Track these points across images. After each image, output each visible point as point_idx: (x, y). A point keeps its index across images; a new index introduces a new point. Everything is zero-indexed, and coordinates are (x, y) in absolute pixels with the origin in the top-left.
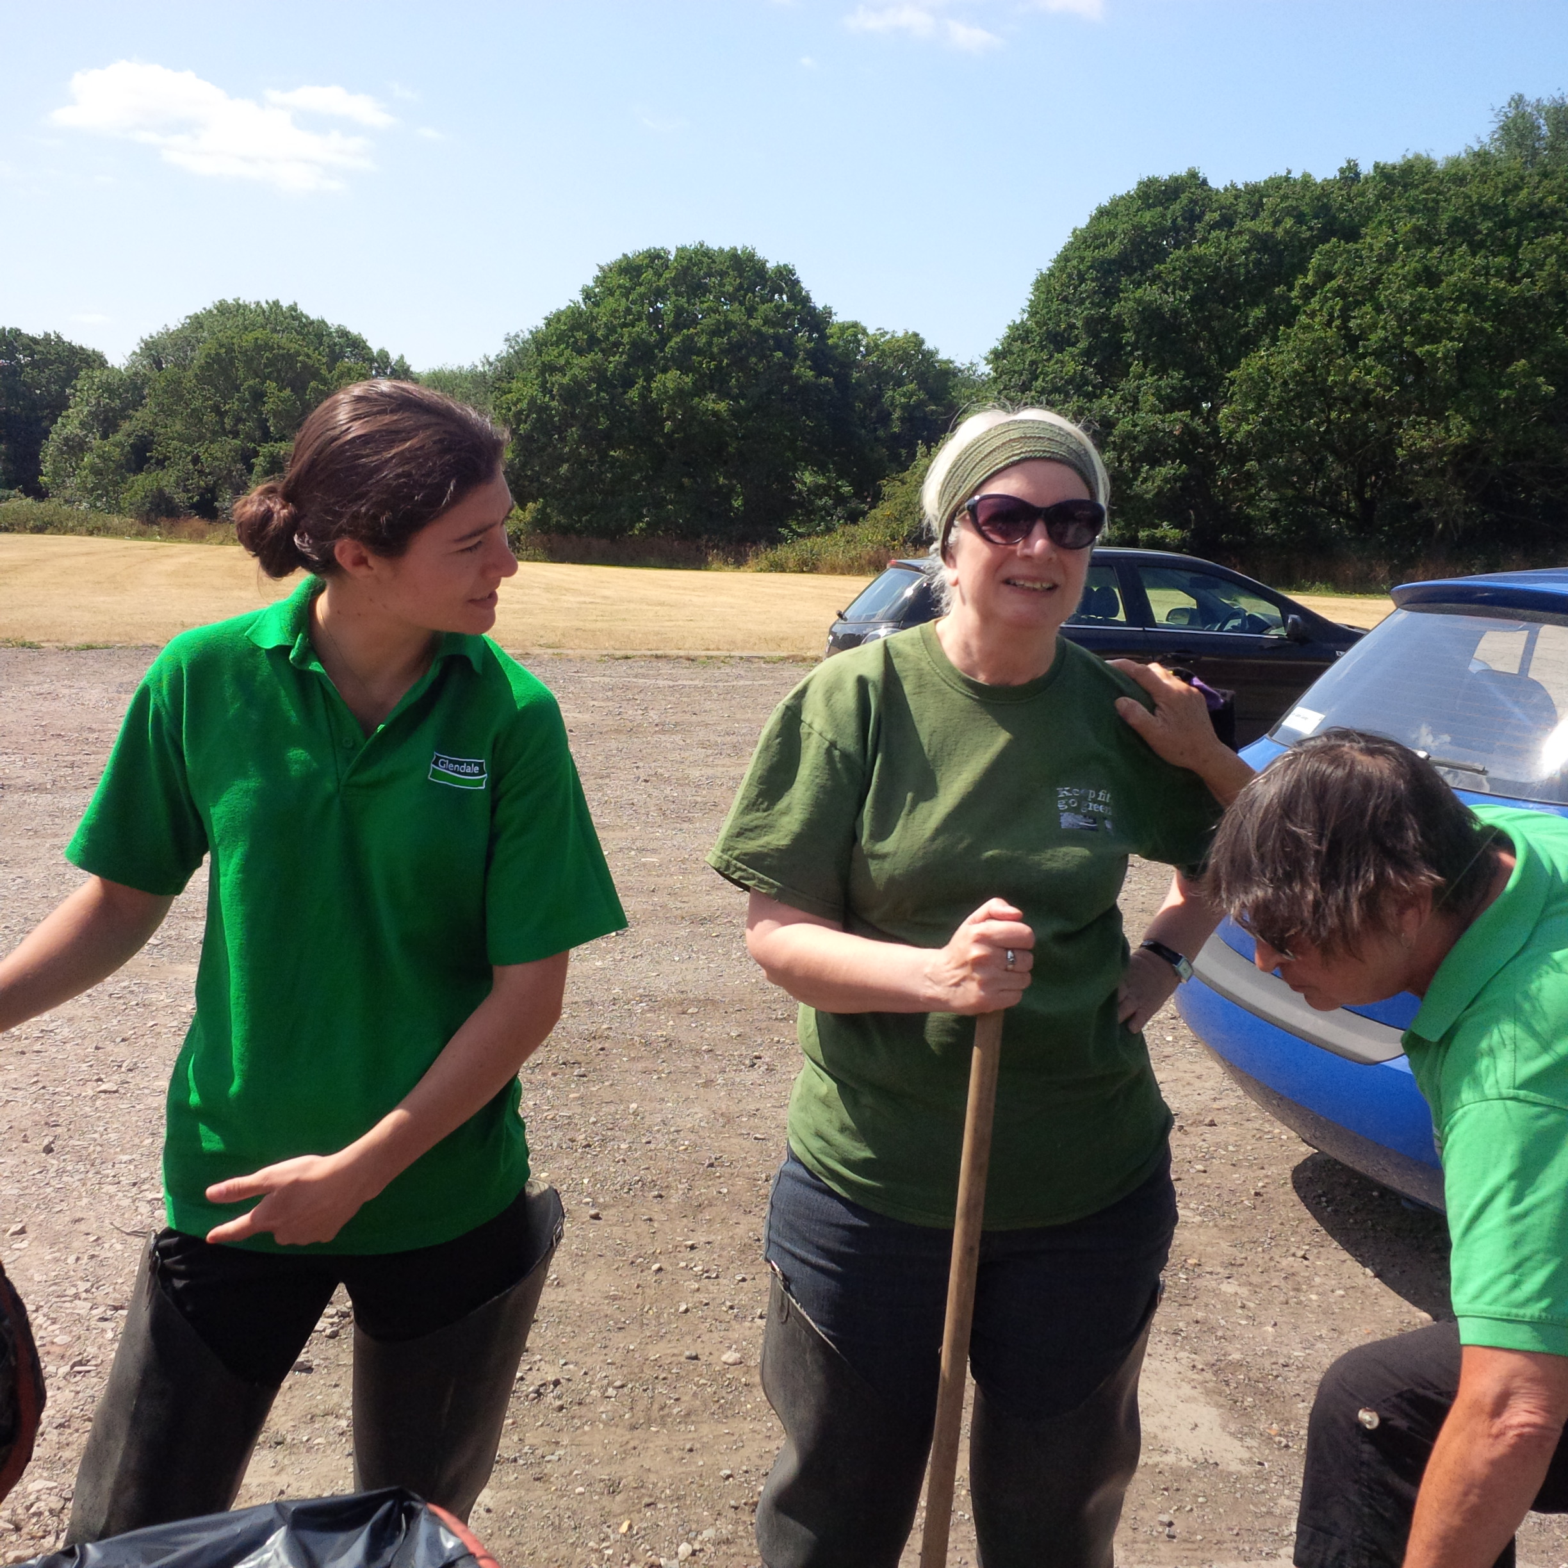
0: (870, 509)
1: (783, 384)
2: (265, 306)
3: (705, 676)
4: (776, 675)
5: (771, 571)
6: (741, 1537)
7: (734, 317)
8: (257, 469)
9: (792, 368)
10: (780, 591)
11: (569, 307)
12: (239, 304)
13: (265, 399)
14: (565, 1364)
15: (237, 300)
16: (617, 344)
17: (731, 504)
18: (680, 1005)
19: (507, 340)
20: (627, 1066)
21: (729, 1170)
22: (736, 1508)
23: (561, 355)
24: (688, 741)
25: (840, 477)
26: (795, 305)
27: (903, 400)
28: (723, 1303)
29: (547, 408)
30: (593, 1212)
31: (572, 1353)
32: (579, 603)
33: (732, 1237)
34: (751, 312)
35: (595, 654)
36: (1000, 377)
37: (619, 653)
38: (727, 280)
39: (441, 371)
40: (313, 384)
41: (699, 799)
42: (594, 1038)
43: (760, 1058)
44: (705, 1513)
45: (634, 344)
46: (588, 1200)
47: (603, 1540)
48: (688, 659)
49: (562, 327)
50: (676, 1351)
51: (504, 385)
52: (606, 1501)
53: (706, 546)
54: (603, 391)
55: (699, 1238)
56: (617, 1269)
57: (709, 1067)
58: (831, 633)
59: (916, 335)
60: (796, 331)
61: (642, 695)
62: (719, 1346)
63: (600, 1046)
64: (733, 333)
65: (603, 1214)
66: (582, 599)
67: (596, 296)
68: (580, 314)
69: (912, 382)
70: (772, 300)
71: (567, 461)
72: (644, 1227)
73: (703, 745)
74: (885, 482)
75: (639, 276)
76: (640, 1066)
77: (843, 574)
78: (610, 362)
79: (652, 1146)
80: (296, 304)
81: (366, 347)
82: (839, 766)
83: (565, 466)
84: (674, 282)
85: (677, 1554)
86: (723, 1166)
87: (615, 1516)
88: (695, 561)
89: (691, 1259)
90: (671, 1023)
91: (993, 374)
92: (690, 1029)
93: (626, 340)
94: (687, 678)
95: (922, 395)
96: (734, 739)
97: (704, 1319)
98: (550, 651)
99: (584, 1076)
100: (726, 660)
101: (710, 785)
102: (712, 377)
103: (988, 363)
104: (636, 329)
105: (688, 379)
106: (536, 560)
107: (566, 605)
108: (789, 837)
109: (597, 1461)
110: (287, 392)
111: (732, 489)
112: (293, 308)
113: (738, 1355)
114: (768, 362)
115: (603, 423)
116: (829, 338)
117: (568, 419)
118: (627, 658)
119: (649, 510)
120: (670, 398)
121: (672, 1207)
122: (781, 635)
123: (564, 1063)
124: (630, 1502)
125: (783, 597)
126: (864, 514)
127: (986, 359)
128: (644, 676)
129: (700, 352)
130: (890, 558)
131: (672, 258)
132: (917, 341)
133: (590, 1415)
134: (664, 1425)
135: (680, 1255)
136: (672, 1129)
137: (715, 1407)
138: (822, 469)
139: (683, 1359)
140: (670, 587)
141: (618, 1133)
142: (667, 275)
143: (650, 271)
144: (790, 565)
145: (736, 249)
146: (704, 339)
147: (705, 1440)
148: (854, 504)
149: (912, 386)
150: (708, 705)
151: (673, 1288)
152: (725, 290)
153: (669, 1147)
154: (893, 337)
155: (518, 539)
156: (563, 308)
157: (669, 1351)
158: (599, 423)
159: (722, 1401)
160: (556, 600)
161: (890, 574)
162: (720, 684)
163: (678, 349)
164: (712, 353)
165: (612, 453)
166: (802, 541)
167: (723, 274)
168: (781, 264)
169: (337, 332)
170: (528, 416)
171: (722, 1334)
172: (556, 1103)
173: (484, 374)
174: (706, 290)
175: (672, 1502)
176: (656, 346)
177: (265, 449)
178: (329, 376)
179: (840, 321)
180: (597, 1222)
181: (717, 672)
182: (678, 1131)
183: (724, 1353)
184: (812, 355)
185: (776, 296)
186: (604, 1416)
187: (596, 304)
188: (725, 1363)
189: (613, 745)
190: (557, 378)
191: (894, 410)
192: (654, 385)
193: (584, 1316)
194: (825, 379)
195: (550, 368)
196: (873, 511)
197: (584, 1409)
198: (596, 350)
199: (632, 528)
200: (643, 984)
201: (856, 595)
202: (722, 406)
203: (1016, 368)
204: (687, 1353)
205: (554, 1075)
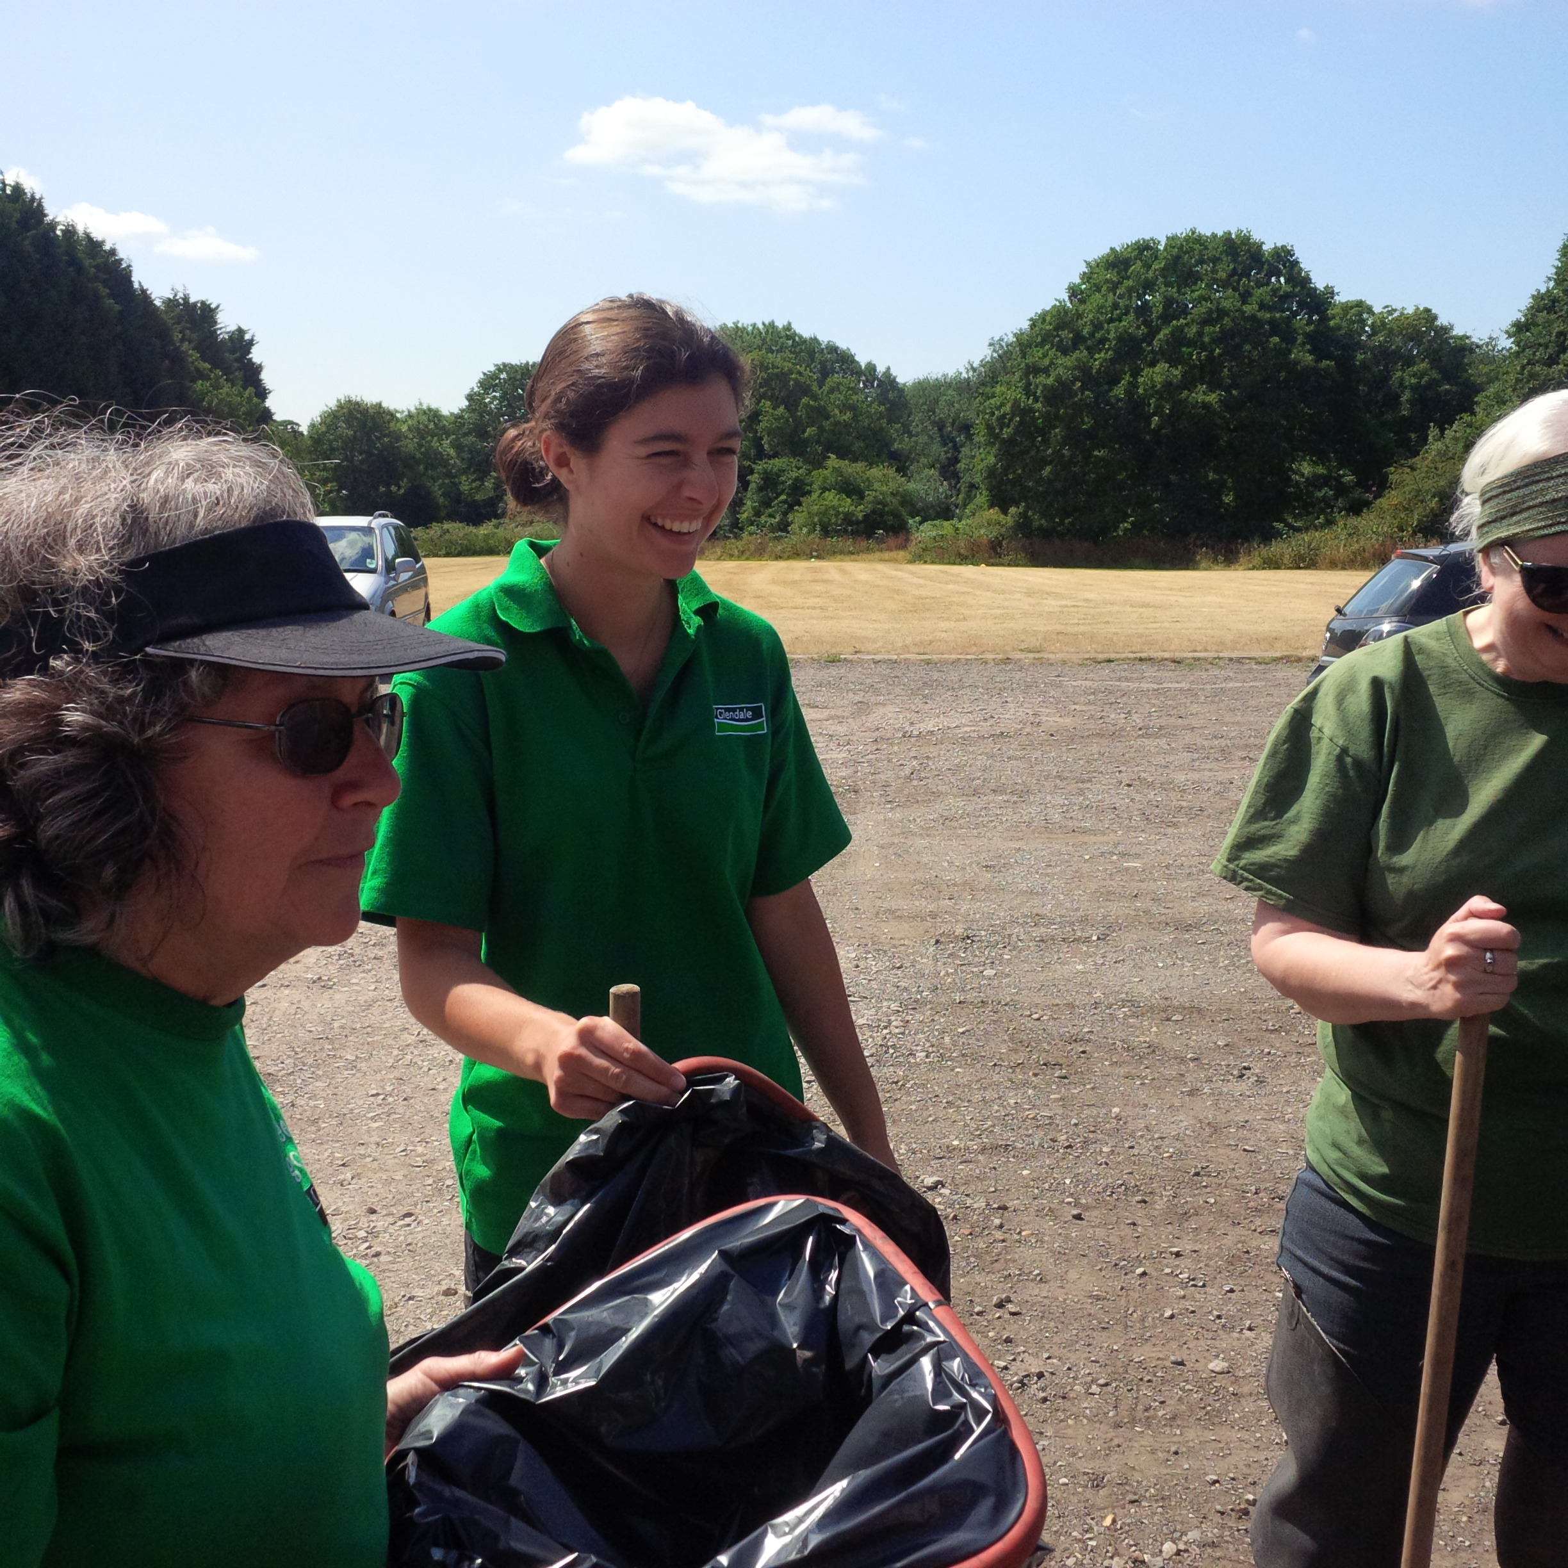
0: (1375, 498)
1: (1279, 372)
2: (761, 327)
3: (1192, 678)
4: (1269, 676)
5: (1264, 569)
6: (1227, 1542)
7: (1226, 304)
8: (752, 486)
9: (1290, 352)
10: (1274, 589)
11: (1054, 307)
12: (737, 327)
13: (760, 418)
14: (1049, 1358)
15: (735, 324)
16: (1103, 341)
17: (1221, 500)
18: (1164, 1012)
19: (990, 345)
20: (1109, 1069)
21: (1216, 1180)
22: (1222, 1513)
23: (1045, 356)
24: (1173, 745)
25: (1341, 466)
26: (1294, 287)
27: (1413, 381)
28: (1210, 1312)
29: (1031, 410)
30: (1075, 1212)
31: (1055, 1348)
32: (1061, 606)
33: (1219, 1247)
34: (1245, 297)
35: (1075, 658)
36: (1524, 350)
37: (1101, 657)
38: (1219, 267)
39: (926, 381)
40: (804, 400)
41: (1184, 804)
42: (1075, 1041)
43: (1249, 1069)
44: (1190, 1515)
45: (1120, 339)
46: (1070, 1200)
47: (1087, 1531)
48: (1174, 661)
49: (1048, 327)
50: (1161, 1356)
51: (988, 389)
52: (1089, 1493)
53: (1195, 545)
54: (1088, 390)
55: (1186, 1246)
56: (1100, 1270)
57: (1194, 1076)
58: (1329, 629)
59: (1428, 311)
60: (1295, 314)
61: (1124, 699)
62: (1206, 1354)
63: (1081, 1049)
64: (1226, 320)
65: (1085, 1215)
66: (1064, 603)
67: (1082, 292)
68: (1066, 312)
69: (1423, 360)
70: (1268, 283)
71: (1050, 463)
72: (1128, 1230)
73: (1188, 748)
74: (1392, 469)
75: (1126, 270)
76: (1123, 1071)
77: (1344, 568)
78: (1095, 360)
79: (1135, 1151)
80: (789, 324)
81: (853, 361)
82: (1351, 773)
83: (1048, 469)
84: (1164, 272)
85: (1161, 1551)
86: (1209, 1176)
87: (1099, 1509)
88: (1182, 560)
89: (1177, 1266)
90: (1154, 1029)
91: (1515, 348)
92: (1174, 1036)
93: (1112, 335)
94: (1173, 681)
95: (1435, 374)
96: (1223, 742)
97: (1190, 1326)
98: (1031, 655)
99: (1065, 1078)
100: (1214, 662)
101: (1196, 791)
102: (1202, 367)
103: (1510, 336)
104: (1124, 323)
105: (1177, 372)
106: (1017, 565)
107: (1047, 609)
108: (1297, 848)
109: (1080, 1455)
110: (781, 409)
111: (1222, 484)
112: (788, 328)
113: (1226, 1364)
114: (1263, 349)
115: (1087, 423)
116: (1330, 319)
117: (1051, 420)
118: (1109, 661)
119: (1133, 510)
120: (1157, 392)
121: (1156, 1213)
122: (1274, 635)
123: (1045, 1064)
124: (1114, 1497)
125: (1278, 594)
126: (1368, 504)
127: (1507, 332)
128: (1127, 679)
129: (1191, 343)
130: (1395, 548)
131: (1161, 248)
132: (1428, 316)
133: (1074, 1410)
134: (1149, 1427)
135: (1165, 1261)
136: (1156, 1136)
137: (1201, 1413)
138: (1321, 457)
139: (1168, 1364)
140: (1155, 588)
141: (1100, 1137)
142: (1156, 266)
143: (1139, 263)
144: (1285, 561)
145: (1230, 233)
146: (1194, 329)
147: (1191, 1444)
148: (1357, 493)
149: (1424, 365)
150: (1194, 708)
151: (1158, 1294)
152: (1218, 276)
153: (1153, 1154)
154: (1402, 314)
155: (1000, 544)
156: (1048, 308)
157: (1154, 1355)
158: (1083, 422)
159: (1209, 1408)
160: (1038, 604)
161: (1395, 566)
162: (1208, 687)
163: (1167, 342)
164: (1203, 343)
165: (1096, 453)
166: (1299, 536)
167: (1215, 260)
168: (1279, 245)
169: (827, 348)
170: (1011, 420)
171: (1209, 1342)
172: (1038, 1102)
173: (968, 380)
174: (1197, 278)
175: (1157, 1501)
176: (1143, 340)
177: (760, 467)
178: (819, 392)
179: (1343, 300)
180: (1078, 1222)
181: (1204, 675)
182: (1161, 1138)
183: (1211, 1361)
184: (1310, 338)
185: (1273, 279)
186: (1088, 1411)
187: (1082, 301)
188: (1213, 1371)
189: (1095, 749)
190: (1041, 379)
191: (1403, 392)
192: (1141, 380)
193: (1067, 1313)
194: (1325, 363)
195: (1034, 370)
196: (1378, 501)
197: (1068, 1404)
198: (1082, 348)
199: (1116, 528)
200: (1125, 989)
201: (1354, 592)
202: (1212, 398)
203: (1541, 341)
204: (1173, 1358)
205: (1035, 1075)
